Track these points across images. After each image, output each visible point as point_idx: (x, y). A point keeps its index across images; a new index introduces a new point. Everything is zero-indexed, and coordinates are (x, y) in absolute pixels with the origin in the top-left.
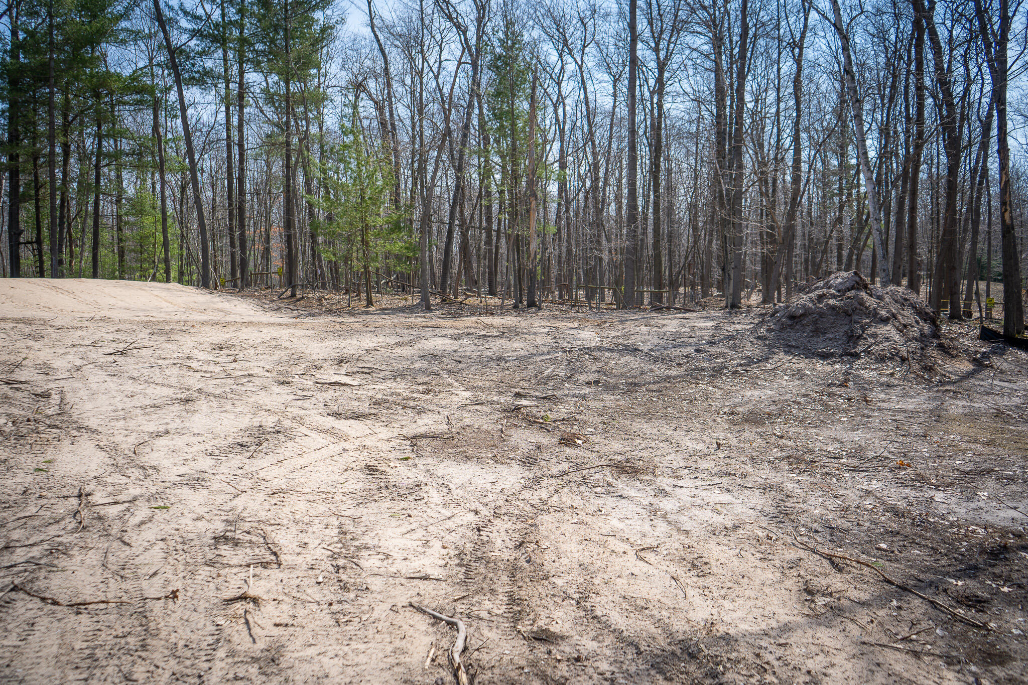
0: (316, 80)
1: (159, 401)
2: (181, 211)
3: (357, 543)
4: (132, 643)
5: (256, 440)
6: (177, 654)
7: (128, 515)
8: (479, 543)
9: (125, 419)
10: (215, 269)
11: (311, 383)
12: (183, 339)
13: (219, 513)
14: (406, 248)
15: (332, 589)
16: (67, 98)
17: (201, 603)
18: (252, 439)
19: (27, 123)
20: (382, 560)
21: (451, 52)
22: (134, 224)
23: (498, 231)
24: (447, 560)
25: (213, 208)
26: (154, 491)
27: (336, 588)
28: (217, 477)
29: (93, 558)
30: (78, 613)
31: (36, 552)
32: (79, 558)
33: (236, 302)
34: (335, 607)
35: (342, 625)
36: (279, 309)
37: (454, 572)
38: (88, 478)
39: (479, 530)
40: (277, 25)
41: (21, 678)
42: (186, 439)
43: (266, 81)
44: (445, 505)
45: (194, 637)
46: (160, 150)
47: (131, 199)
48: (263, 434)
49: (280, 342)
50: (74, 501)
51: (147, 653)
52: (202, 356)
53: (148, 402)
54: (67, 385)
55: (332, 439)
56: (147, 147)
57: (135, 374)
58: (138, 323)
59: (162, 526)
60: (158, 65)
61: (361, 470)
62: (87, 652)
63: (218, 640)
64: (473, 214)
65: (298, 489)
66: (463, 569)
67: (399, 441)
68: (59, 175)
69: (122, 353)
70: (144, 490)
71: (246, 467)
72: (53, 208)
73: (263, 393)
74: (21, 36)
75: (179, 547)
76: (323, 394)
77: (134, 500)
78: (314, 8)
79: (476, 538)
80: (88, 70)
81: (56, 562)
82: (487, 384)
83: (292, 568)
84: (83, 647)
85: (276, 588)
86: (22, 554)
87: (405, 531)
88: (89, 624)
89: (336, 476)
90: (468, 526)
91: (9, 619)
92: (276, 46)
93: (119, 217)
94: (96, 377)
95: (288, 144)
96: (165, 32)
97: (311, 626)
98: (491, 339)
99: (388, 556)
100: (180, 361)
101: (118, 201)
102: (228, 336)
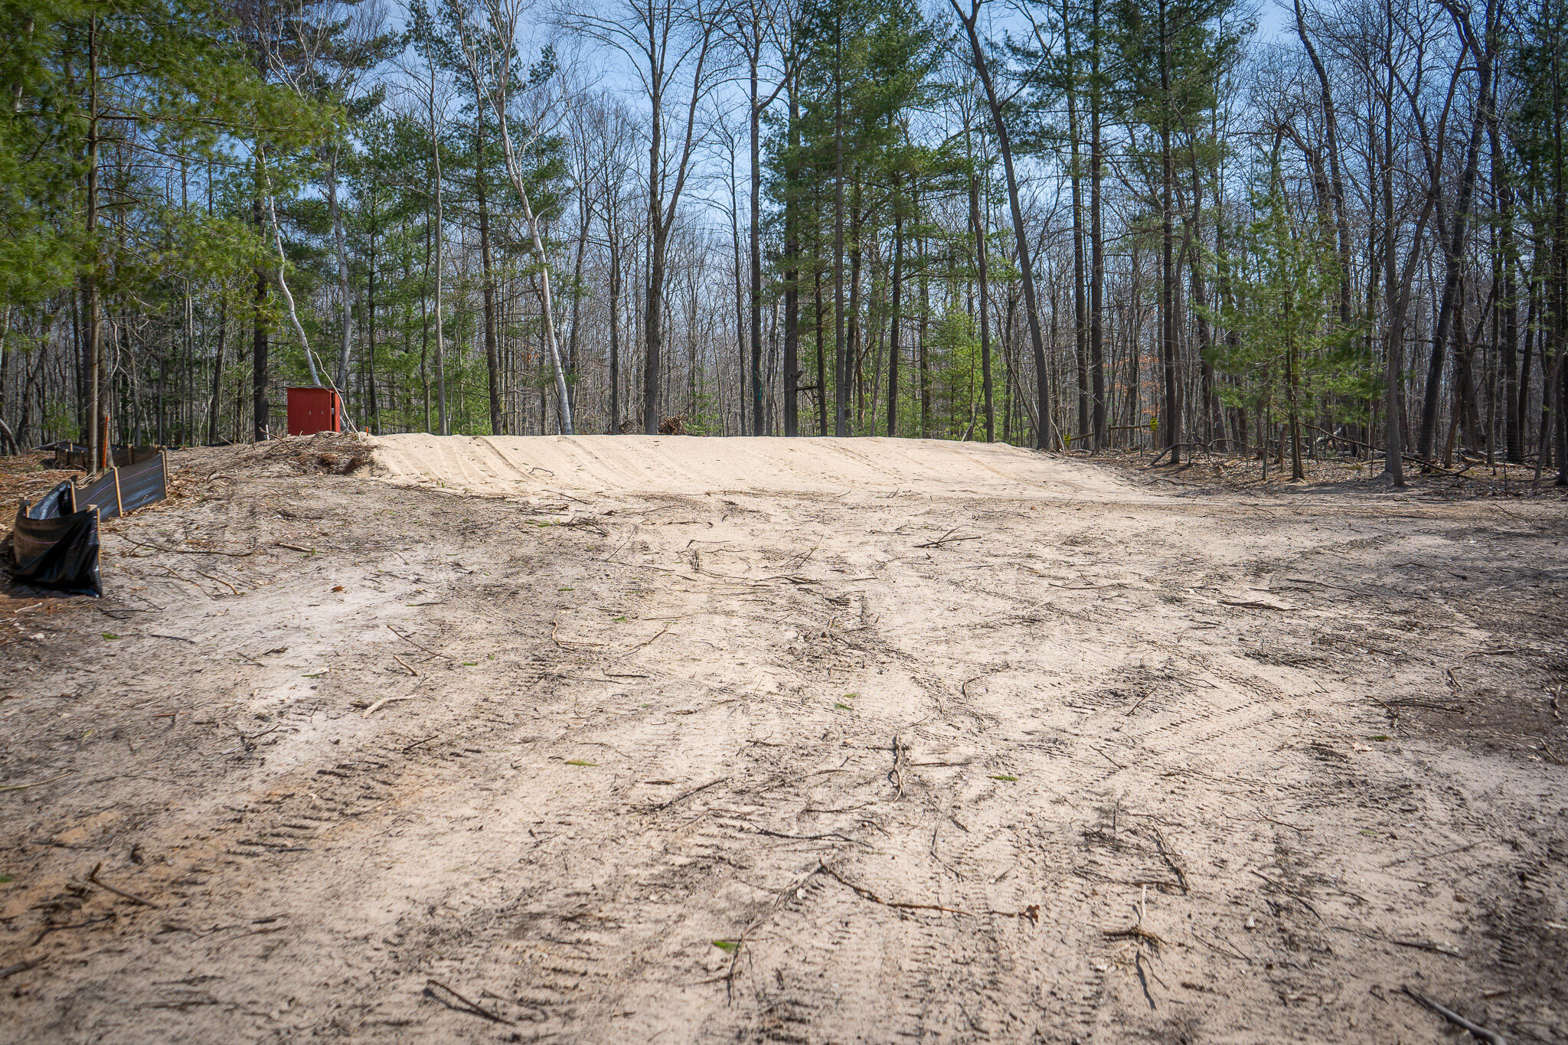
0: (1210, 126)
1: (993, 618)
2: (1008, 338)
3: (1306, 872)
4: (978, 975)
5: (1137, 688)
6: (1041, 1003)
7: (961, 784)
8: (1524, 901)
9: (947, 642)
10: (1056, 421)
11: (1215, 602)
12: (1020, 527)
13: (1088, 796)
14: (1362, 385)
15: (1271, 941)
16: (858, 189)
17: (1071, 931)
18: (1129, 685)
19: (809, 227)
20: (1351, 906)
21: (1439, 54)
22: (944, 358)
23: (1527, 352)
24: (1466, 922)
25: (1054, 330)
26: (993, 753)
27: (1277, 941)
28: (1082, 740)
29: (918, 841)
30: (903, 918)
31: (844, 822)
32: (899, 839)
33: (1091, 472)
34: (1277, 973)
35: (1290, 1004)
36: (1155, 482)
37: (1480, 946)
38: (904, 725)
39: (1522, 878)
40: (1150, 49)
41: (837, 996)
42: (1034, 678)
43: (1132, 136)
44: (1457, 826)
45: (1063, 982)
46: (980, 251)
47: (941, 323)
48: (1147, 679)
49: (1162, 535)
50: (888, 756)
51: (999, 994)
52: (1049, 553)
53: (977, 619)
54: (869, 588)
55: (1255, 696)
56: (962, 248)
57: (957, 577)
58: (959, 501)
59: (1008, 807)
60: (978, 129)
61: (1305, 750)
62: (919, 976)
63: (1099, 994)
64: (1481, 325)
65: (1206, 771)
66: (1497, 945)
67: (1366, 707)
68: (847, 294)
69: (938, 545)
70: (980, 750)
71: (1125, 729)
72: (840, 340)
73: (1142, 615)
74: (802, 111)
75: (1035, 841)
76: (1235, 621)
77: (966, 763)
78: (1204, 16)
79: (1517, 891)
80: (884, 148)
81: (870, 840)
82: (1517, 619)
83: (1205, 897)
84: (914, 968)
85: (1181, 926)
86: (828, 822)
87: (1386, 861)
88: (918, 936)
89: (1265, 757)
90: (1502, 868)
91: (818, 910)
92: (1147, 81)
93: (923, 349)
94: (906, 579)
95: (1167, 228)
96: (987, 81)
97: (1240, 997)
98: (1521, 541)
99: (1359, 901)
100: (1018, 561)
101: (923, 327)
102: (1085, 524)
